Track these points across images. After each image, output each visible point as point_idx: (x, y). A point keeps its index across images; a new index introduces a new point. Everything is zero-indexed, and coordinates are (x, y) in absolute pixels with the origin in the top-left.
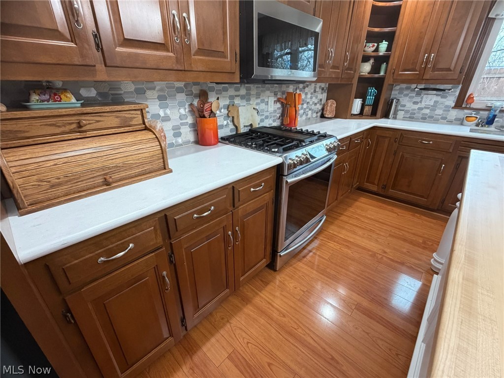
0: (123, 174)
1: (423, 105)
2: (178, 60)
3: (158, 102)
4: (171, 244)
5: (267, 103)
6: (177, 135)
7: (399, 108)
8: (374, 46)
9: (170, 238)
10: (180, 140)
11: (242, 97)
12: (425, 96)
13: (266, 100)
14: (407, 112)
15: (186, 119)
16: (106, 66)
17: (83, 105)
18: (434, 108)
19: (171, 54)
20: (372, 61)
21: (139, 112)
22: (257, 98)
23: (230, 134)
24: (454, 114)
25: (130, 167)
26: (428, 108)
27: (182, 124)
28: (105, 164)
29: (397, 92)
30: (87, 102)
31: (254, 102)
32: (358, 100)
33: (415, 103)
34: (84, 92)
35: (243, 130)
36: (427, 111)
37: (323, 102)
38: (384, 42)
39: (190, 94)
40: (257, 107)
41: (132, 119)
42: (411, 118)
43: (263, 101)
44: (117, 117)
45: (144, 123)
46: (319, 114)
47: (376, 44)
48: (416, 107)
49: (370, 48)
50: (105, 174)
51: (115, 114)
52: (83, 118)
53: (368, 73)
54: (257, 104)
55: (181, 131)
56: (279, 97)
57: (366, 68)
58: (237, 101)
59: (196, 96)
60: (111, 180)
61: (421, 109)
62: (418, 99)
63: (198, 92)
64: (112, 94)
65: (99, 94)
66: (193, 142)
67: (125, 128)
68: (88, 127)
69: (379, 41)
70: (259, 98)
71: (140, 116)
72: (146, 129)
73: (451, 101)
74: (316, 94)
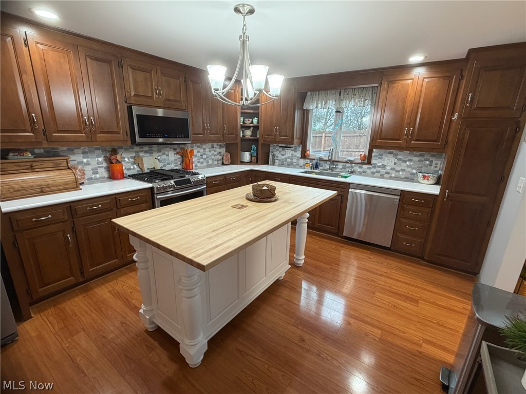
0: (51, 189)
1: (286, 156)
2: (87, 137)
3: (82, 155)
4: (73, 221)
5: (168, 155)
6: (96, 173)
7: (275, 158)
8: (249, 120)
9: (73, 218)
10: (98, 176)
11: (146, 152)
12: (286, 151)
13: (167, 153)
14: (279, 160)
15: (102, 163)
16: (47, 141)
17: (34, 157)
18: (292, 158)
19: (84, 135)
20: (252, 129)
21: (65, 160)
22: (158, 152)
23: (137, 173)
24: (302, 162)
25: (56, 185)
26: (289, 158)
27: (99, 167)
28: (42, 183)
29: (273, 148)
30: (37, 156)
31: (156, 155)
32: (247, 153)
33: (283, 155)
34: (37, 151)
35: (146, 171)
36: (289, 160)
37: (222, 154)
38: (256, 118)
39: (104, 150)
40: (159, 158)
41: (61, 164)
42: (282, 165)
43: (164, 154)
44: (52, 163)
45: (68, 166)
46: (220, 162)
47: (251, 120)
48: (283, 157)
49: (248, 122)
50: (42, 188)
51: (51, 161)
52: (34, 163)
53: (251, 136)
54: (159, 156)
55: (98, 171)
56: (178, 151)
57: (248, 133)
58: (141, 154)
59: (109, 152)
60: (44, 191)
61: (286, 159)
62: (283, 153)
63: (111, 149)
64: (53, 152)
65: (45, 152)
66: (107, 178)
67: (57, 167)
68: (36, 167)
69: (253, 118)
70: (160, 152)
71: (66, 163)
72: (69, 168)
73: (299, 154)
74: (214, 149)
